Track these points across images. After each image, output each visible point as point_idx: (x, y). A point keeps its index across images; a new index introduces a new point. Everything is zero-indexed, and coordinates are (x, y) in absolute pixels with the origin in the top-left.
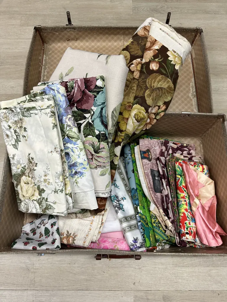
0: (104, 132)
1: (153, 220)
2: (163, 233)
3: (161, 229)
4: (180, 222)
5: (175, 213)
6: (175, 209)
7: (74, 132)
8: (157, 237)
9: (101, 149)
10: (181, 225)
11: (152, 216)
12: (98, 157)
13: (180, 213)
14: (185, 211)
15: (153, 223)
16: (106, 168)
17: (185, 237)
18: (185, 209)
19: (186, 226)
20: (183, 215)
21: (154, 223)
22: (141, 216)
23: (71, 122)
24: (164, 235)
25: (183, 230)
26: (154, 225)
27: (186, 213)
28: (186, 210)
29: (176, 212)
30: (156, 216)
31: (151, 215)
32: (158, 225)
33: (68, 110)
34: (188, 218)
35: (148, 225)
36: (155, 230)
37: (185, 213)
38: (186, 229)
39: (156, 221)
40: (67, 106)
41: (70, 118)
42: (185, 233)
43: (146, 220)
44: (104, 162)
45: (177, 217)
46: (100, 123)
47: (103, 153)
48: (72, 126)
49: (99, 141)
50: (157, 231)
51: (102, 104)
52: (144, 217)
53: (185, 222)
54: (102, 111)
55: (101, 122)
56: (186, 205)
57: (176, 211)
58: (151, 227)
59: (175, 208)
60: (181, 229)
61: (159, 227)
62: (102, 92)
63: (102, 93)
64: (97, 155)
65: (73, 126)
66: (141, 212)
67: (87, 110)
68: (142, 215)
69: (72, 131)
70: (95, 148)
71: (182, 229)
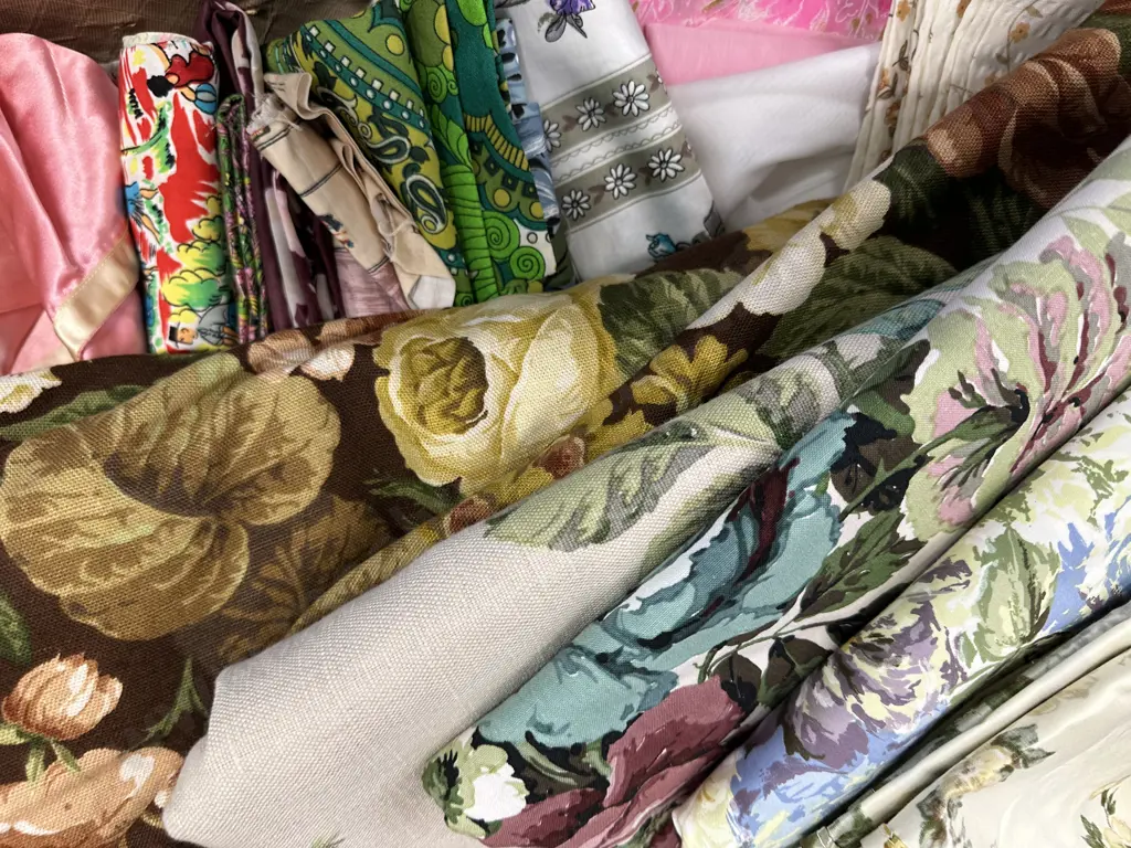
0: (831, 489)
1: (429, 172)
2: (347, 74)
3: (365, 109)
4: (213, 173)
5: (248, 236)
6: (248, 271)
7: (984, 615)
8: (396, 44)
9: (977, 399)
10: (201, 150)
11: (438, 210)
12: (1049, 368)
13: (210, 242)
14: (174, 256)
15: (431, 152)
16: (1121, 236)
17: (170, 51)
18: (177, 273)
19: (168, 137)
20: (191, 224)
21: (418, 155)
22: (525, 202)
23: (913, 678)
24: (337, 55)
25: (189, 108)
26: (417, 137)
27: (167, 242)
28: (167, 265)
29: (237, 247)
30: (412, 209)
31: (450, 217)
32: (385, 135)
33: (835, 738)
34: (161, 207)
35: (467, 131)
36: (406, 92)
37: (174, 244)
38: (170, 116)
39: (407, 171)
40: (812, 761)
41: (886, 699)
42: (171, 86)
43: (485, 175)
44: (1080, 292)
45: (234, 205)
46: (774, 567)
47: (1003, 366)
48: (940, 656)
49: (922, 461)
50: (397, 85)
51: (631, 669)
52: (502, 198)
53: (174, 170)
54: (677, 630)
55: (764, 571)
56: (165, 305)
57: (240, 255)
58: (443, 119)
59: (243, 276)
60: (205, 118)
61: (376, 117)
62: (540, 738)
63: (548, 730)
64: (1035, 391)
65: (941, 643)
66: (524, 231)
67: (725, 685)
68: (514, 213)
69: (981, 633)
70: (986, 440)
71: (196, 115)
